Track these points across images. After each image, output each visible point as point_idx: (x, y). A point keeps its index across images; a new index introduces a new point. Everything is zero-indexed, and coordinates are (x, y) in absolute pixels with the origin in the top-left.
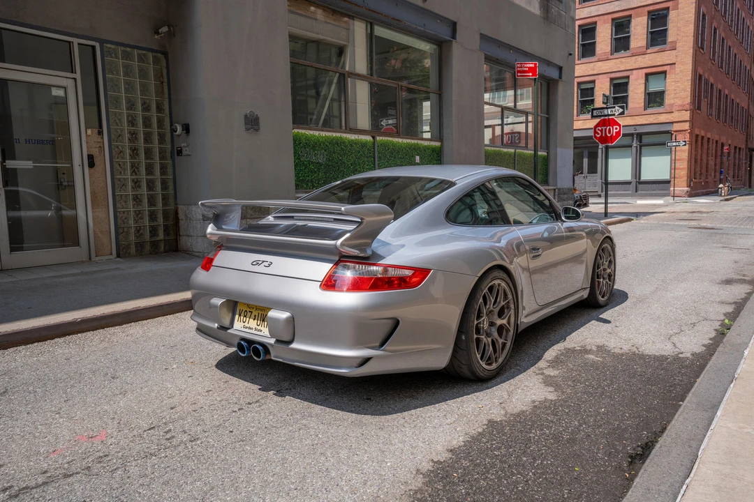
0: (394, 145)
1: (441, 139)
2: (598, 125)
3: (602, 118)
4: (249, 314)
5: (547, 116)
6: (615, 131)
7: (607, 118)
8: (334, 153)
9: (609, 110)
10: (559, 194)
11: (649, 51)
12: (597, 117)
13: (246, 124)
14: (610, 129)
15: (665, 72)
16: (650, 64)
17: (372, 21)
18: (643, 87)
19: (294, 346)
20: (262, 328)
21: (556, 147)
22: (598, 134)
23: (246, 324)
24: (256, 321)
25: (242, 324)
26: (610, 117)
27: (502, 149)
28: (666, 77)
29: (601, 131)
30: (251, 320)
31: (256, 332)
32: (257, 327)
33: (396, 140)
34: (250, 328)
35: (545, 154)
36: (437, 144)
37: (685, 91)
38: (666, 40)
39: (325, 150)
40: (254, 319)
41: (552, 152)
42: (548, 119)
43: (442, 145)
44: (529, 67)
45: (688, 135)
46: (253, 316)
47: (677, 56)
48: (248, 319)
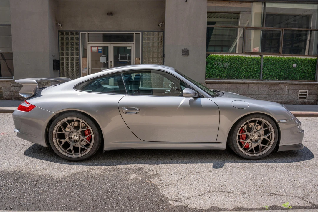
0: (276, 59)
1: (316, 55)
13: (182, 53)
33: (277, 57)
36: (312, 58)
39: (229, 62)
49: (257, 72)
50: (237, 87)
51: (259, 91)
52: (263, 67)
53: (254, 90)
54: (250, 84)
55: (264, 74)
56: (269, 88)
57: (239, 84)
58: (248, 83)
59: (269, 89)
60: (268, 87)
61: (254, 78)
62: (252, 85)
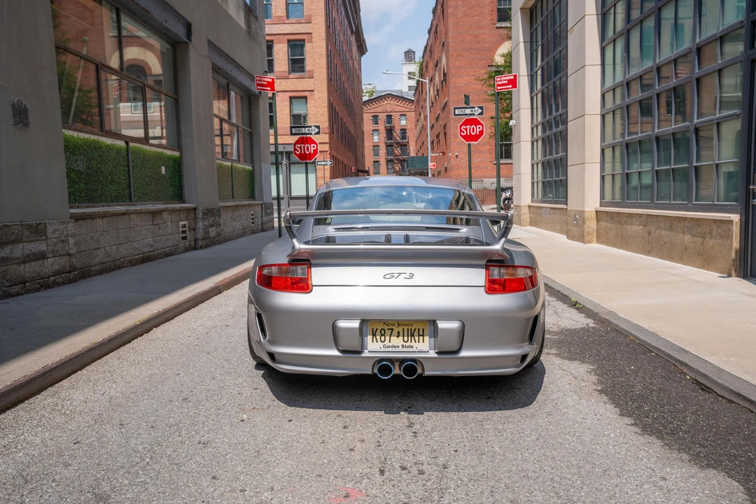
0: (144, 153)
1: (179, 148)
2: (297, 143)
3: (301, 136)
4: (388, 332)
5: (250, 130)
6: (312, 149)
7: (304, 136)
8: (93, 159)
9: (306, 129)
10: (265, 209)
11: (291, 76)
12: (296, 134)
13: (14, 116)
14: (308, 147)
15: (305, 98)
16: (292, 88)
17: (118, 6)
18: (288, 108)
19: (463, 354)
20: (413, 344)
21: (261, 162)
22: (298, 151)
23: (387, 343)
24: (401, 338)
25: (381, 345)
26: (308, 136)
27: (223, 162)
28: (307, 102)
29: (300, 148)
30: (394, 338)
31: (405, 349)
32: (405, 344)
33: (145, 148)
34: (394, 347)
35: (251, 168)
36: (176, 154)
37: (323, 116)
38: (303, 67)
39: (85, 156)
40: (398, 337)
41: (257, 167)
42: (251, 134)
43: (181, 155)
44: (267, 82)
45: (329, 156)
46: (395, 332)
47: (314, 84)
48: (388, 338)
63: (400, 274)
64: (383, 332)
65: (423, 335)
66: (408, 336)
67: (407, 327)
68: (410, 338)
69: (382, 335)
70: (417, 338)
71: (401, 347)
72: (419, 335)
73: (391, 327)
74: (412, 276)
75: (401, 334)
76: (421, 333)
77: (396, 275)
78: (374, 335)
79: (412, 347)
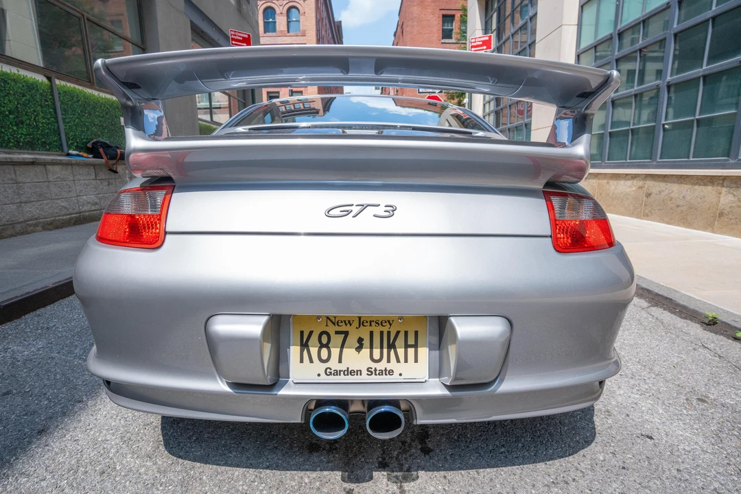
4: (337, 339)
20: (393, 365)
23: (334, 364)
24: (366, 352)
25: (320, 367)
30: (349, 352)
31: (374, 378)
32: (374, 365)
34: (349, 372)
40: (359, 349)
44: (243, 37)
46: (353, 339)
49: (49, 129)
50: (14, 176)
51: (77, 188)
52: (62, 114)
53: (65, 183)
54: (49, 167)
55: (69, 138)
56: (96, 176)
57: (17, 168)
58: (45, 164)
59: (96, 179)
60: (94, 174)
61: (46, 146)
62: (57, 168)
63: (364, 207)
64: (324, 340)
65: (416, 346)
66: (382, 348)
67: (380, 328)
68: (385, 351)
69: (322, 346)
70: (401, 351)
71: (365, 372)
72: (407, 346)
73: (344, 328)
74: (391, 210)
75: (366, 342)
76: (411, 341)
77: (355, 210)
78: (304, 345)
79: (391, 372)
